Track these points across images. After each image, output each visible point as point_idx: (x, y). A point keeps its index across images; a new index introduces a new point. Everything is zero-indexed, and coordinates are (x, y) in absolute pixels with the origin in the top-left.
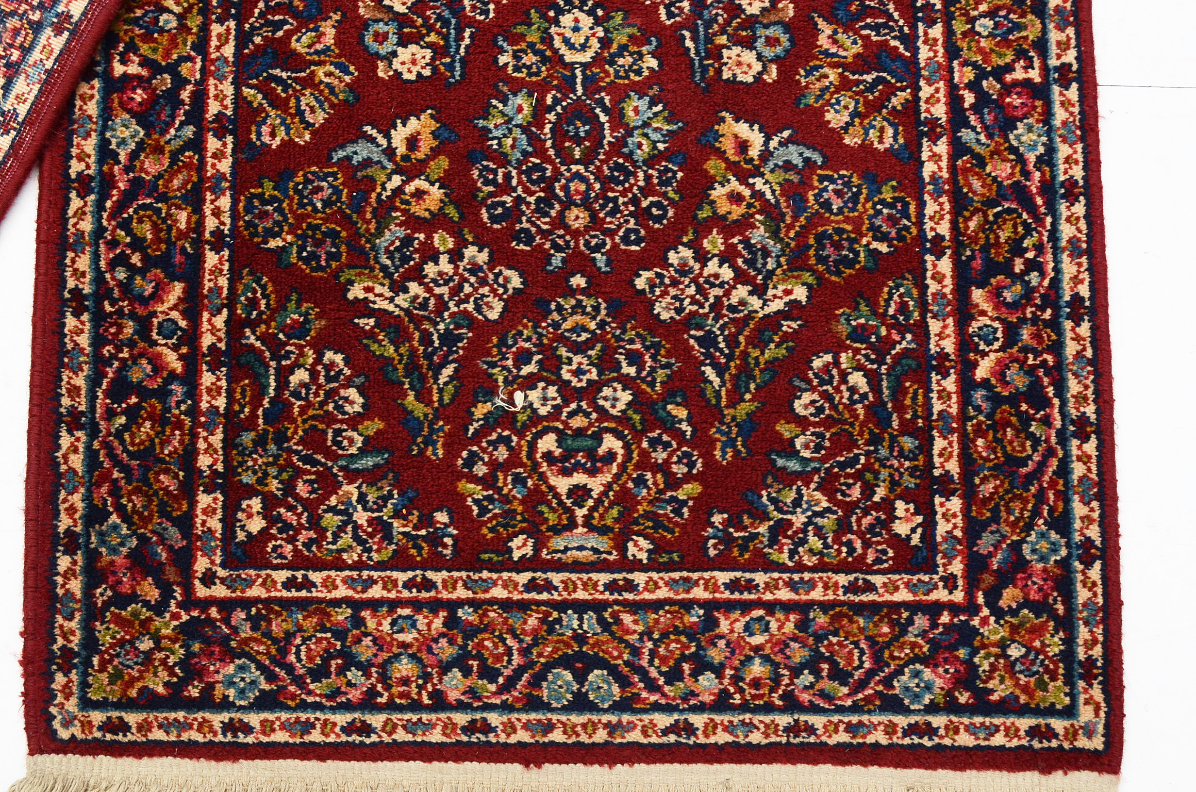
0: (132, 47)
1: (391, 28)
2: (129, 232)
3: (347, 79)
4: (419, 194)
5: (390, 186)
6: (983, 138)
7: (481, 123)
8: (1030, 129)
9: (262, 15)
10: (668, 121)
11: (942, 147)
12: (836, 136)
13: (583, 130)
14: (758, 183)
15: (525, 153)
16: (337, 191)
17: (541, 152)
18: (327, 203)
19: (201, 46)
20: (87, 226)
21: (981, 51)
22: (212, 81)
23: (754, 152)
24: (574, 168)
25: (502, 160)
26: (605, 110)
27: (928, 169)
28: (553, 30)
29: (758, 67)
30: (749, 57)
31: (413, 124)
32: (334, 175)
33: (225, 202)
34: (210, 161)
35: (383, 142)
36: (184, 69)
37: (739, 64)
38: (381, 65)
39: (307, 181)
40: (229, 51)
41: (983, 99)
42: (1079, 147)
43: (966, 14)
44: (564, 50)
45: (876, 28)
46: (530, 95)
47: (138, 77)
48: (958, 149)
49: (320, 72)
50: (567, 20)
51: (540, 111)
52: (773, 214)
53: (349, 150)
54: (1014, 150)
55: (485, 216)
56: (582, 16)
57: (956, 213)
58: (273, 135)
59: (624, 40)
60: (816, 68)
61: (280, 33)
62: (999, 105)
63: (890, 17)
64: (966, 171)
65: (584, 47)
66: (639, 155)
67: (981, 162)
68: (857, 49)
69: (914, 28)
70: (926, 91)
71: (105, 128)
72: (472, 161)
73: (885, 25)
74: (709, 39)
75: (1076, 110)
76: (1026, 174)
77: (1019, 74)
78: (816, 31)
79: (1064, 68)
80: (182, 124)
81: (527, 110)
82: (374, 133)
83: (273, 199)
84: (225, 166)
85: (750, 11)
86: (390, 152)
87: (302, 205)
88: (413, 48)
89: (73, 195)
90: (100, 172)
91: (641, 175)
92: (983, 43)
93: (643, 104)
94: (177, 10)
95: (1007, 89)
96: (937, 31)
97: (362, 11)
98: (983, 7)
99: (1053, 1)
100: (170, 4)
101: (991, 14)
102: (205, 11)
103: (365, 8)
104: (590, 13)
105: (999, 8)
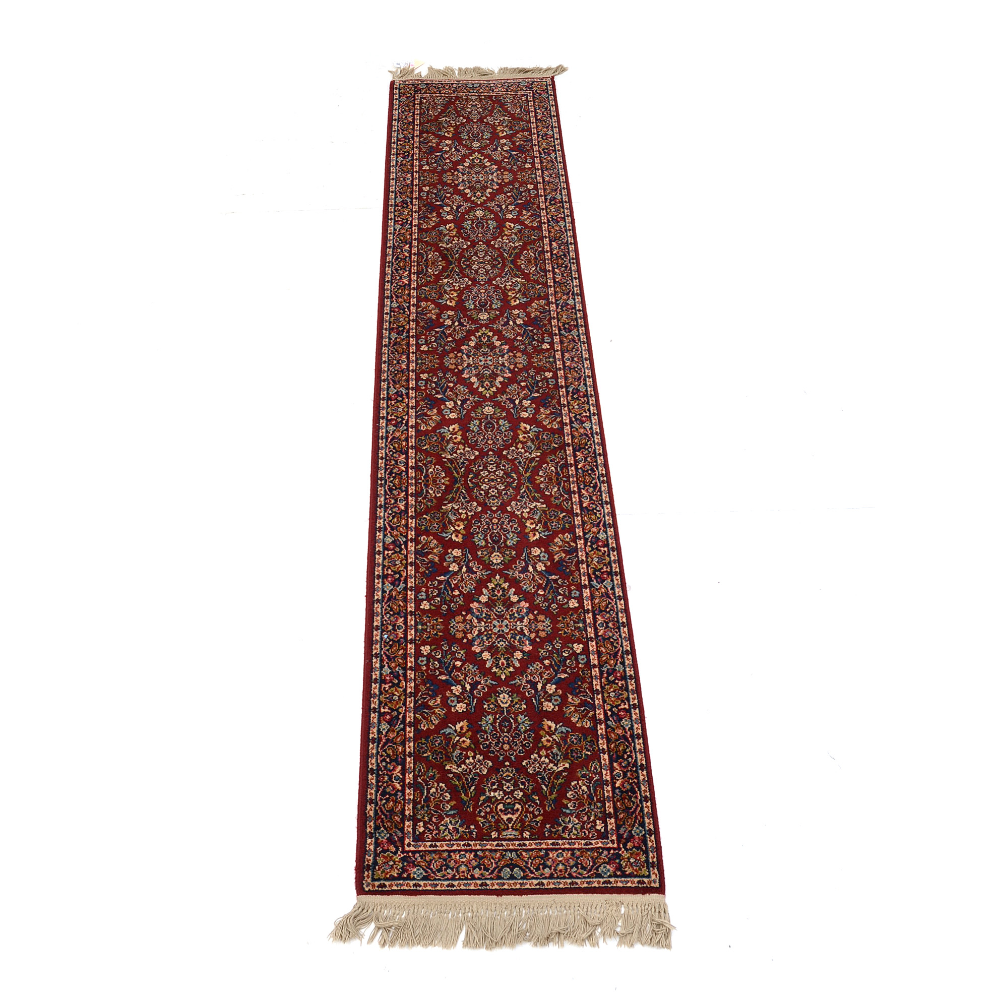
1: (455, 699)
2: (386, 753)
3: (444, 712)
4: (464, 742)
5: (456, 740)
6: (614, 723)
7: (480, 723)
8: (626, 721)
9: (421, 696)
10: (529, 721)
11: (603, 726)
12: (574, 724)
13: (507, 724)
14: (554, 737)
15: (491, 730)
16: (442, 741)
17: (496, 730)
18: (439, 744)
19: (405, 704)
20: (374, 751)
21: (612, 701)
22: (407, 713)
23: (553, 729)
24: (505, 734)
25: (486, 732)
26: (512, 719)
27: (600, 732)
28: (498, 698)
29: (553, 707)
30: (550, 704)
31: (462, 723)
32: (441, 737)
33: (412, 744)
34: (407, 734)
35: (454, 728)
36: (400, 710)
37: (548, 706)
38: (453, 708)
39: (434, 739)
40: (412, 705)
41: (613, 713)
42: (640, 725)
43: (607, 692)
44: (501, 704)
45: (584, 696)
46: (492, 715)
47: (388, 712)
48: (607, 726)
50: (501, 696)
51: (495, 719)
52: (558, 745)
53: (445, 730)
54: (622, 726)
55: (482, 747)
56: (505, 695)
57: (608, 743)
58: (424, 727)
59: (517, 701)
60: (568, 707)
61: (426, 700)
62: (618, 715)
63: (587, 693)
64: (609, 732)
65: (506, 703)
66: (522, 730)
67: (614, 730)
68: (579, 701)
69: (594, 696)
70: (598, 712)
71: (379, 725)
72: (478, 733)
73: (586, 695)
74: (539, 700)
75: (638, 715)
76: (626, 733)
77: (622, 707)
78: (568, 697)
79: (635, 705)
80: (400, 724)
81: (492, 719)
82: (451, 726)
83: (424, 744)
84: (412, 735)
85: (550, 693)
86: (456, 731)
87: (432, 745)
88: (461, 704)
89: (370, 743)
90: (378, 737)
91: (523, 735)
92: (612, 699)
93: (523, 717)
94: (398, 695)
96: (600, 696)
98: (612, 690)
99: (630, 687)
100: (396, 693)
101: (614, 691)
102: (406, 695)
103: (448, 694)
104: (508, 694)
105: (616, 690)
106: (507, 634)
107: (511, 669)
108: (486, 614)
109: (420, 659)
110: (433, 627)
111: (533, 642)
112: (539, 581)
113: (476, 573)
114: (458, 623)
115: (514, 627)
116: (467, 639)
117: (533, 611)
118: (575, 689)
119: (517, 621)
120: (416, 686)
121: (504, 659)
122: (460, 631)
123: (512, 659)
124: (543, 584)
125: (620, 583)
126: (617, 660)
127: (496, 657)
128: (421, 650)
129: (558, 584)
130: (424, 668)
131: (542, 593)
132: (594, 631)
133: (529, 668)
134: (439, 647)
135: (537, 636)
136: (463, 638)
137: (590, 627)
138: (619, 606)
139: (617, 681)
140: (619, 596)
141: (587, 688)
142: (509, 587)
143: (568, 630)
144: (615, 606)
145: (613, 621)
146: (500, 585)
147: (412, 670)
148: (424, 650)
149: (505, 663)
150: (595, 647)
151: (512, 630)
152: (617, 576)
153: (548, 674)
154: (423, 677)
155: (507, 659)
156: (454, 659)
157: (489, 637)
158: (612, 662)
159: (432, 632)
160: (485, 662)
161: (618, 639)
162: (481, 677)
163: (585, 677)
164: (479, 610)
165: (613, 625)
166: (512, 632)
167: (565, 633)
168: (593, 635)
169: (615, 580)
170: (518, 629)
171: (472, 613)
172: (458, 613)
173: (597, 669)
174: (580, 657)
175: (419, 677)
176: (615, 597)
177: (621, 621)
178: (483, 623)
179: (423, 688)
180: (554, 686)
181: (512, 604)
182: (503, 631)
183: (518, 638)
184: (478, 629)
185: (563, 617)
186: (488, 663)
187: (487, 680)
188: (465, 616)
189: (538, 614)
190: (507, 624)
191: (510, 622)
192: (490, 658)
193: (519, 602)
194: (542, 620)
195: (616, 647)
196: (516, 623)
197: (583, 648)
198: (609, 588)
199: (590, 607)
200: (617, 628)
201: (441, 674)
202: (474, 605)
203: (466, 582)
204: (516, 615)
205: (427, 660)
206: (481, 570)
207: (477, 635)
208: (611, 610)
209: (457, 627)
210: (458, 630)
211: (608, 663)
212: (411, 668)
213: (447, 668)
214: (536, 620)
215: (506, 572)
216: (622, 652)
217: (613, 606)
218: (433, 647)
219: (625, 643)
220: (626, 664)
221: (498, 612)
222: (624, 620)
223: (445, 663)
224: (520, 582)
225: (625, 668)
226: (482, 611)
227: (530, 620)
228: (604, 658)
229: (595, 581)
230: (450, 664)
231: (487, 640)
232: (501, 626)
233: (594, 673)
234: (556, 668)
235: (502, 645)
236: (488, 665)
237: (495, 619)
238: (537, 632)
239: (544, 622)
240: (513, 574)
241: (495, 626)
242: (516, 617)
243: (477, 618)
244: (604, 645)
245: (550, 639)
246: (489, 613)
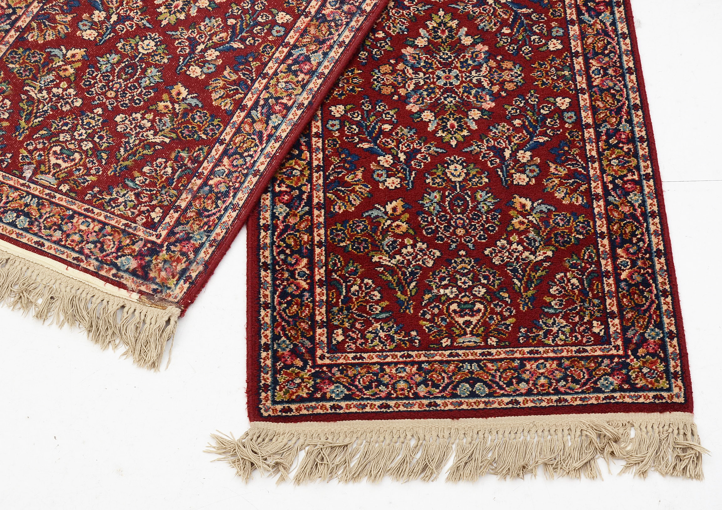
0: (282, 182)
1: (384, 172)
2: (285, 242)
3: (368, 189)
4: (398, 226)
5: (386, 224)
6: (617, 199)
7: (421, 202)
8: (635, 195)
9: (333, 169)
10: (494, 199)
11: (601, 203)
12: (559, 201)
13: (460, 203)
14: (531, 218)
15: (438, 211)
16: (366, 226)
17: (445, 211)
18: (362, 230)
19: (310, 180)
20: (268, 241)
21: (614, 170)
22: (315, 192)
23: (528, 208)
24: (458, 216)
25: (430, 214)
26: (469, 196)
27: (596, 210)
28: (447, 170)
29: (527, 180)
30: (524, 176)
31: (394, 203)
32: (365, 221)
33: (322, 231)
34: (315, 218)
35: (384, 210)
36: (304, 188)
37: (520, 179)
38: (380, 184)
39: (354, 224)
40: (321, 182)
41: (616, 187)
42: (655, 200)
43: (607, 159)
44: (451, 177)
45: (573, 165)
46: (439, 192)
47: (286, 192)
48: (607, 203)
49: (357, 188)
50: (452, 167)
51: (443, 197)
52: (537, 228)
53: (370, 212)
54: (628, 202)
55: (424, 233)
56: (457, 166)
57: (608, 224)
58: (340, 209)
59: (475, 173)
60: (550, 179)
61: (340, 175)
62: (622, 188)
63: (578, 161)
64: (611, 210)
65: (459, 176)
66: (483, 210)
67: (617, 207)
68: (566, 172)
69: (587, 164)
70: (593, 185)
71: (273, 209)
72: (418, 214)
73: (576, 164)
74: (507, 171)
75: (653, 188)
76: (635, 210)
77: (629, 177)
78: (549, 167)
79: (647, 175)
80: (304, 206)
81: (438, 197)
82: (379, 207)
83: (341, 230)
84: (322, 219)
85: (522, 161)
86: (386, 213)
87: (352, 231)
88: (393, 178)
89: (262, 231)
90: (272, 223)
91: (484, 217)
92: (615, 168)
93: (484, 194)
94: (300, 169)
95: (625, 182)
96: (596, 165)
97: (372, 167)
98: (614, 156)
99: (641, 152)
100: (297, 167)
101: (617, 158)
102: (311, 169)
103: (373, 166)
104: (461, 164)
105: (620, 156)
106: (458, 87)
107: (465, 133)
108: (425, 62)
109: (331, 122)
110: (348, 81)
111: (495, 97)
112: (503, 16)
113: (408, 8)
114: (385, 74)
115: (468, 79)
116: (399, 95)
117: (496, 56)
118: (560, 156)
119: (472, 70)
120: (325, 158)
121: (455, 120)
122: (387, 86)
123: (466, 119)
124: (508, 19)
125: (624, 16)
126: (621, 118)
127: (443, 118)
128: (331, 111)
129: (532, 20)
130: (337, 134)
131: (509, 31)
132: (586, 80)
133: (491, 131)
134: (359, 107)
135: (502, 89)
136: (393, 94)
137: (579, 75)
138: (624, 47)
139: (621, 145)
140: (623, 34)
141: (577, 154)
142: (459, 26)
143: (547, 80)
144: (618, 47)
145: (614, 66)
146: (445, 24)
147: (319, 137)
148: (335, 111)
149: (456, 125)
150: (588, 101)
151: (465, 82)
152: (620, 7)
153: (520, 137)
154: (335, 145)
155: (459, 120)
156: (380, 121)
157: (431, 92)
158: (614, 120)
159: (346, 88)
160: (426, 124)
161: (622, 90)
162: (421, 144)
163: (575, 140)
164: (415, 58)
165: (615, 71)
166: (464, 84)
167: (543, 84)
168: (584, 86)
169: (616, 12)
170: (474, 81)
171: (405, 62)
172: (384, 61)
173: (591, 130)
174: (566, 115)
175: (329, 146)
176: (617, 35)
177: (626, 67)
178: (421, 74)
179: (336, 160)
180: (528, 154)
181: (464, 48)
182: (451, 84)
183: (473, 92)
184: (414, 81)
185: (539, 64)
186: (430, 125)
187: (430, 147)
188: (394, 66)
189: (502, 60)
190: (458, 75)
191: (461, 72)
192: (434, 118)
193: (473, 45)
194: (508, 67)
195: (619, 101)
196: (470, 72)
197: (570, 103)
198: (608, 24)
199: (579, 49)
200: (620, 76)
201: (362, 141)
202: (408, 51)
203: (394, 21)
204: (470, 62)
205: (340, 124)
206: (416, 4)
207: (413, 90)
208: (611, 52)
209: (383, 79)
210: (384, 84)
211: (607, 122)
212: (317, 135)
213: (370, 134)
214: (500, 68)
215: (453, 6)
216: (628, 107)
217: (614, 47)
218: (348, 107)
219: (632, 95)
220: (635, 122)
221: (444, 59)
222: (631, 65)
223: (367, 127)
224: (474, 18)
225: (633, 128)
226: (420, 59)
227: (491, 68)
228: (602, 116)
229: (586, 15)
230: (374, 128)
231: (428, 95)
232: (448, 78)
233: (586, 135)
234: (531, 129)
235: (450, 101)
236: (431, 128)
237: (439, 69)
238: (502, 84)
239: (511, 70)
240: (464, 9)
241: (439, 78)
242: (470, 65)
243: (412, 67)
244: (602, 98)
245: (521, 91)
246: (430, 61)
